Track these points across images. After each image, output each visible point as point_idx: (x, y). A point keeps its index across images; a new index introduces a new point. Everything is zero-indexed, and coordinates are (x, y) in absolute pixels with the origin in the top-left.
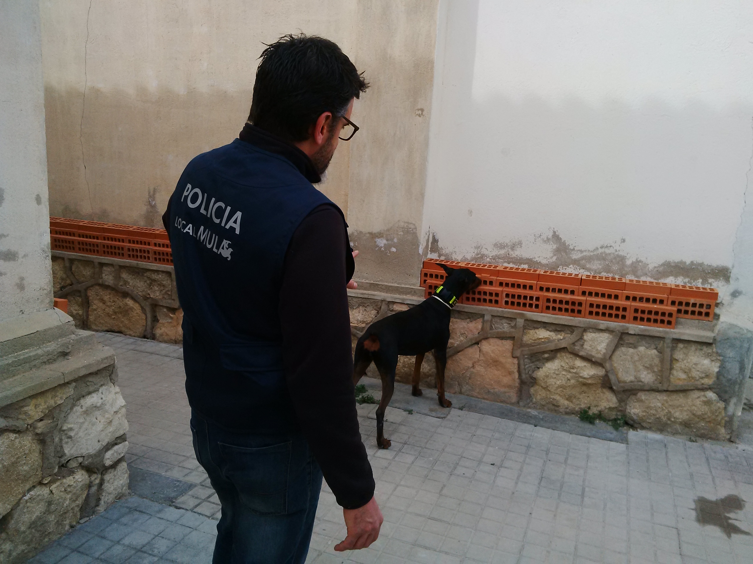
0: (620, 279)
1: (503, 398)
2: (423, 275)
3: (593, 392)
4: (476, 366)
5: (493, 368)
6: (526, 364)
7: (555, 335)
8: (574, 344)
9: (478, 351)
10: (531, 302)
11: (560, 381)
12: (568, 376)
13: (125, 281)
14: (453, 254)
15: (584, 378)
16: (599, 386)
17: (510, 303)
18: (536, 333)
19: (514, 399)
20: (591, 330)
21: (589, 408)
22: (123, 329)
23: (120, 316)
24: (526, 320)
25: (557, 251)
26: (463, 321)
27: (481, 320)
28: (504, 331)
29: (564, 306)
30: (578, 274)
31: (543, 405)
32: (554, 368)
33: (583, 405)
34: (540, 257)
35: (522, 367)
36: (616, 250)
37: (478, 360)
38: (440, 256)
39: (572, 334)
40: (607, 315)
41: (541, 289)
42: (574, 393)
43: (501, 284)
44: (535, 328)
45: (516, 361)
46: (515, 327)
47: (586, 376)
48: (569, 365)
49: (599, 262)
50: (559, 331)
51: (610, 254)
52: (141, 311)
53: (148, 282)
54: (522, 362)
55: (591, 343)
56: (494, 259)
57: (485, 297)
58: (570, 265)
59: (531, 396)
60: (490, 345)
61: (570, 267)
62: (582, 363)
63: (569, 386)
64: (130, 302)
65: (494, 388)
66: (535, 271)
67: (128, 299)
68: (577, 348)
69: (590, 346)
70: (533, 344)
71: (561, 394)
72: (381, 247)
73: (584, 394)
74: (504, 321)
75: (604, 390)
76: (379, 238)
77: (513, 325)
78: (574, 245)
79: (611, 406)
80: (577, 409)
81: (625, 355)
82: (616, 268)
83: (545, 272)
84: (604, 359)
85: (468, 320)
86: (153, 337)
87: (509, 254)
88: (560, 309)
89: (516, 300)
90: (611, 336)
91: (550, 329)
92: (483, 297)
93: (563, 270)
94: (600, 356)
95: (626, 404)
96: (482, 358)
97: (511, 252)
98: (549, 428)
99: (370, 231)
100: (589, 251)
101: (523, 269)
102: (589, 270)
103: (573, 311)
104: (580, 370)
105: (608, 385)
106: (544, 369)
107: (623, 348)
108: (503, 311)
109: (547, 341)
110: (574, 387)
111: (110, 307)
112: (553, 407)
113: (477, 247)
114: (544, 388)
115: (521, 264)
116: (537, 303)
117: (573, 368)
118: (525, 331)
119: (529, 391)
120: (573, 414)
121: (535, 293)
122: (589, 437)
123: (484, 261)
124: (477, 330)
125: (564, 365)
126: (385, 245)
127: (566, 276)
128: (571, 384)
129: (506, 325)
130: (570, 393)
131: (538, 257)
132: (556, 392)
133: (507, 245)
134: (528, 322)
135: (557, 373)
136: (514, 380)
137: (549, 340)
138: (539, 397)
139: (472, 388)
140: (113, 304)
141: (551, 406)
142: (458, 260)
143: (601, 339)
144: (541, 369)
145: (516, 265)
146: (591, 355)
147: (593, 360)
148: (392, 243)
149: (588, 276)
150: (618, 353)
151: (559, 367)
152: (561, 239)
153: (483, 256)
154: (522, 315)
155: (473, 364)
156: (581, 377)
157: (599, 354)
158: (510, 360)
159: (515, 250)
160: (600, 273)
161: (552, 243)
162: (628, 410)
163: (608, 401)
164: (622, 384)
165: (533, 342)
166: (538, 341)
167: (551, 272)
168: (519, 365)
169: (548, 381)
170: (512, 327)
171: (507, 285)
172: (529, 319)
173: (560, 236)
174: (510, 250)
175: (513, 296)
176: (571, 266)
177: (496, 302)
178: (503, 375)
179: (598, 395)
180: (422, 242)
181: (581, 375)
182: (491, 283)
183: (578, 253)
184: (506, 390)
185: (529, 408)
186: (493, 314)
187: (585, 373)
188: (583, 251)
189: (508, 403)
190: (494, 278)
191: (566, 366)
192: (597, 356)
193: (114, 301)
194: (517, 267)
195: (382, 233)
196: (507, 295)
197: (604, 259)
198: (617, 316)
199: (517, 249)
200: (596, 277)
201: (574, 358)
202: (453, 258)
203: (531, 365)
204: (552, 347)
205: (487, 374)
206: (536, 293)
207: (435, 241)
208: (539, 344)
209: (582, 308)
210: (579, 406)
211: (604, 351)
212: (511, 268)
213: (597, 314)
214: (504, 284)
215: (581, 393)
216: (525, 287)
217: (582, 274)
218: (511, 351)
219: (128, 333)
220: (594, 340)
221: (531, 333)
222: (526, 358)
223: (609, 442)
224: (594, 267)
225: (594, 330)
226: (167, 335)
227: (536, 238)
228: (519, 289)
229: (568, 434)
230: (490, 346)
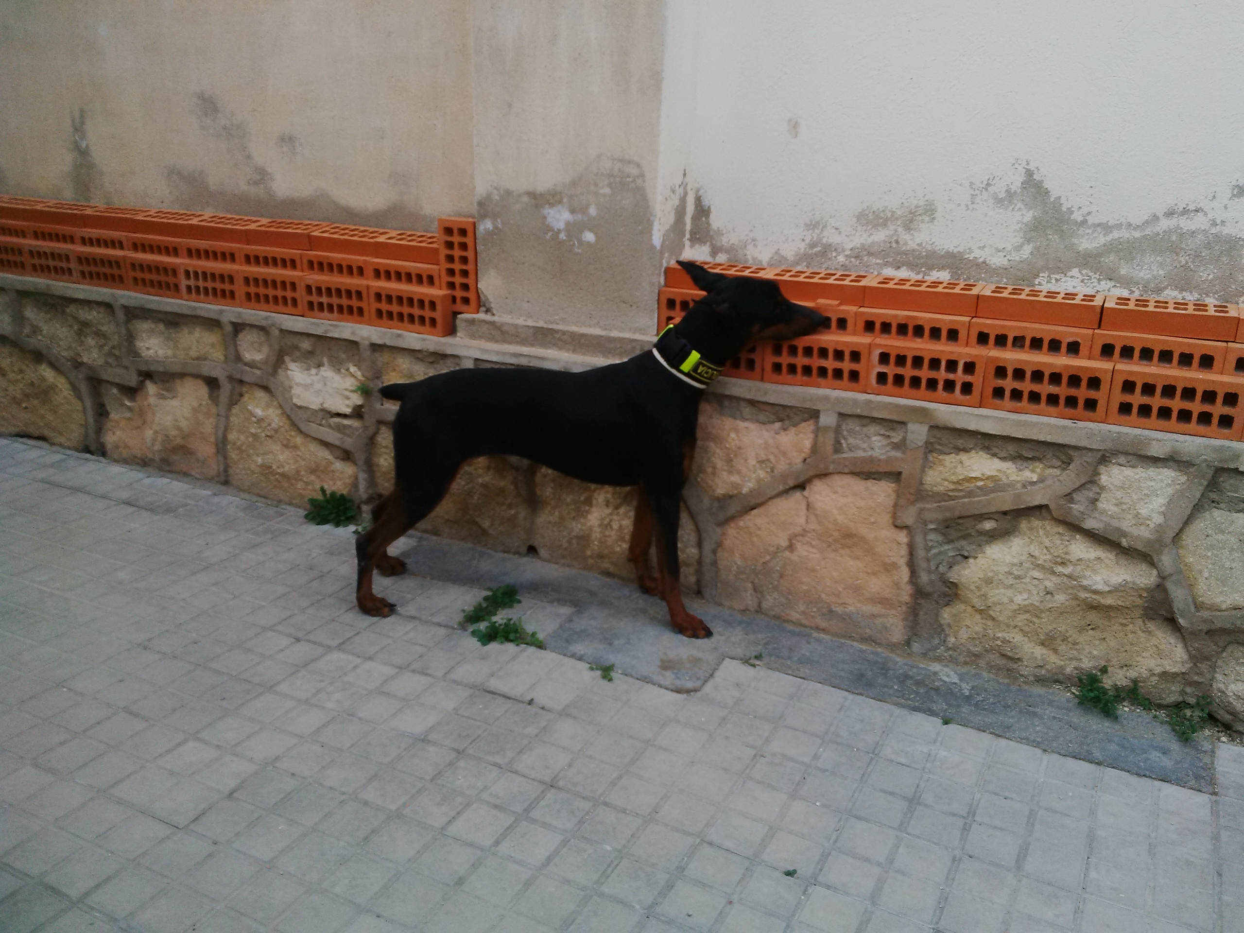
0: (1221, 308)
1: (868, 631)
2: (664, 302)
3: (1117, 627)
4: (798, 545)
5: (842, 552)
6: (932, 547)
7: (1015, 470)
8: (1069, 497)
9: (804, 506)
10: (951, 376)
11: (1025, 596)
12: (1049, 584)
13: (32, 325)
14: (748, 247)
15: (1095, 592)
16: (1138, 613)
17: (890, 379)
18: (961, 462)
19: (898, 634)
20: (1122, 459)
21: (1104, 670)
22: (46, 432)
23: (36, 402)
24: (934, 427)
25: (1035, 229)
26: (763, 427)
27: (808, 427)
28: (871, 456)
29: (1046, 389)
30: (1093, 294)
31: (975, 655)
32: (1008, 559)
33: (1085, 660)
34: (984, 247)
35: (921, 553)
36: (1214, 220)
37: (804, 530)
38: (714, 252)
39: (1064, 469)
40: (1174, 415)
41: (983, 338)
42: (1063, 629)
43: (869, 326)
44: (959, 450)
45: (903, 537)
46: (899, 446)
47: (1099, 587)
48: (1050, 554)
49: (1158, 258)
50: (1028, 459)
51: (1193, 232)
52: (72, 393)
53: (76, 327)
54: (919, 539)
55: (1119, 495)
56: (856, 257)
57: (824, 363)
58: (1070, 269)
59: (943, 630)
60: (835, 492)
61: (1070, 274)
62: (1091, 550)
63: (1050, 610)
64: (48, 374)
65: (845, 604)
66: (968, 287)
67: (44, 366)
68: (1077, 508)
69: (1116, 505)
70: (950, 494)
71: (1026, 629)
72: (559, 231)
73: (1091, 632)
74: (873, 429)
75: (1151, 626)
76: (552, 205)
77: (895, 440)
78: (1085, 210)
79: (1168, 668)
80: (1068, 670)
81: (1222, 532)
82: (1211, 276)
83: (998, 290)
84: (1158, 544)
85: (778, 425)
86: (101, 451)
87: (897, 242)
88: (1035, 397)
89: (908, 372)
90: (1183, 479)
91: (1003, 454)
92: (816, 362)
93: (1049, 285)
94: (1144, 533)
95: (1213, 668)
96: (813, 526)
97: (905, 237)
98: (984, 731)
99: (531, 189)
100: (1130, 225)
101: (936, 284)
102: (1127, 282)
103: (1072, 402)
104: (1082, 570)
105: (1164, 613)
106: (981, 561)
107: (1216, 513)
108: (869, 402)
109: (991, 485)
110: (1062, 612)
111: (14, 382)
112: (1003, 662)
113: (812, 226)
114: (980, 612)
115: (931, 268)
116: (968, 378)
117: (1063, 564)
118: (931, 458)
119: (937, 615)
120: (1057, 681)
121: (963, 351)
122: (1099, 764)
123: (830, 263)
124: (801, 451)
125: (1037, 553)
126: (568, 224)
127: (1059, 299)
128: (1055, 605)
129: (880, 441)
130: (1050, 628)
131: (979, 248)
132: (1012, 623)
133: (893, 218)
134: (938, 434)
135: (1016, 573)
136: (897, 585)
137: (996, 485)
138: (964, 634)
139: (789, 599)
140: (19, 377)
141: (995, 658)
142: (761, 262)
143: (1152, 484)
144: (971, 560)
145: (918, 273)
146: (1118, 530)
147: (1124, 542)
148: (586, 219)
149: (1123, 300)
150: (1200, 525)
151: (1024, 558)
152: (1047, 192)
153: (826, 250)
154: (923, 413)
155: (790, 540)
156: (1085, 588)
157: (1142, 528)
158: (889, 533)
159: (915, 229)
160: (1159, 290)
161: (1023, 207)
162: (1218, 685)
163: (1160, 655)
164: (1205, 614)
165: (952, 487)
166: (967, 485)
167: (1015, 291)
168: (911, 547)
169: (991, 593)
170: (896, 446)
171: (886, 328)
172: (941, 424)
173: (1046, 185)
174: (900, 229)
175: (901, 360)
176: (1075, 272)
177: (854, 376)
178: (869, 571)
179: (1130, 636)
180: (659, 214)
181: (1085, 582)
182: (842, 324)
183: (1096, 235)
184: (877, 609)
185: (938, 659)
186: (842, 411)
187: (1098, 578)
188: (1110, 227)
189: (880, 644)
190: (850, 309)
191: (1043, 557)
192: (1135, 531)
193: (21, 371)
194: (919, 277)
195: (561, 193)
196: (884, 358)
197: (1174, 249)
198: (1205, 418)
199: (921, 225)
200: (1148, 301)
201: (1068, 534)
202: (749, 257)
203: (946, 547)
204: (1005, 502)
205: (825, 568)
206: (967, 350)
207: (702, 211)
208: (970, 494)
209: (1099, 396)
210: (1075, 664)
211: (1158, 519)
212: (903, 281)
213: (1145, 410)
214: (878, 326)
215: (1081, 630)
216: (935, 333)
217: (1106, 293)
218: (891, 509)
219: (56, 440)
220: (1130, 487)
221: (947, 464)
222: (931, 530)
223: (1157, 783)
224: (1141, 274)
225: (1130, 457)
226: (127, 447)
227: (977, 192)
228: (919, 340)
229: (1038, 751)
230: (834, 496)
